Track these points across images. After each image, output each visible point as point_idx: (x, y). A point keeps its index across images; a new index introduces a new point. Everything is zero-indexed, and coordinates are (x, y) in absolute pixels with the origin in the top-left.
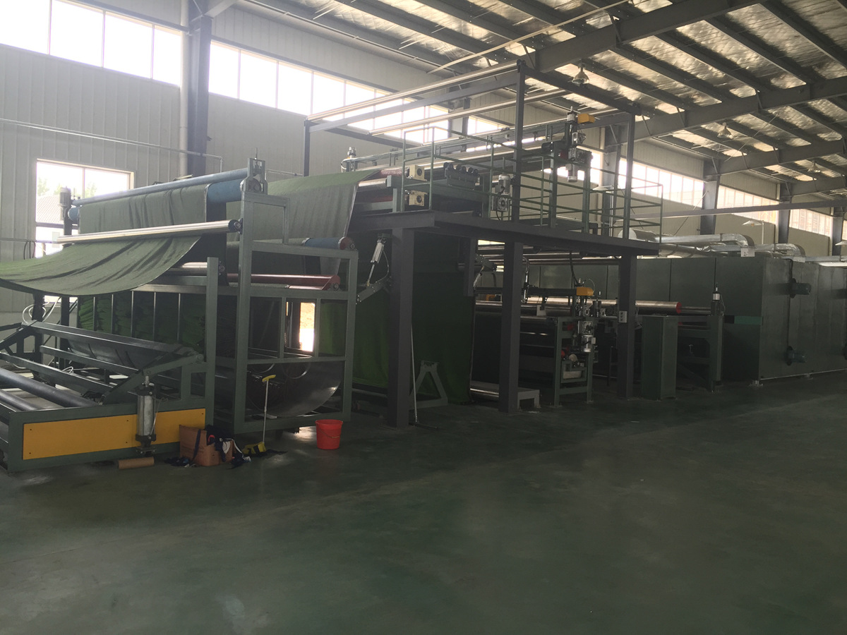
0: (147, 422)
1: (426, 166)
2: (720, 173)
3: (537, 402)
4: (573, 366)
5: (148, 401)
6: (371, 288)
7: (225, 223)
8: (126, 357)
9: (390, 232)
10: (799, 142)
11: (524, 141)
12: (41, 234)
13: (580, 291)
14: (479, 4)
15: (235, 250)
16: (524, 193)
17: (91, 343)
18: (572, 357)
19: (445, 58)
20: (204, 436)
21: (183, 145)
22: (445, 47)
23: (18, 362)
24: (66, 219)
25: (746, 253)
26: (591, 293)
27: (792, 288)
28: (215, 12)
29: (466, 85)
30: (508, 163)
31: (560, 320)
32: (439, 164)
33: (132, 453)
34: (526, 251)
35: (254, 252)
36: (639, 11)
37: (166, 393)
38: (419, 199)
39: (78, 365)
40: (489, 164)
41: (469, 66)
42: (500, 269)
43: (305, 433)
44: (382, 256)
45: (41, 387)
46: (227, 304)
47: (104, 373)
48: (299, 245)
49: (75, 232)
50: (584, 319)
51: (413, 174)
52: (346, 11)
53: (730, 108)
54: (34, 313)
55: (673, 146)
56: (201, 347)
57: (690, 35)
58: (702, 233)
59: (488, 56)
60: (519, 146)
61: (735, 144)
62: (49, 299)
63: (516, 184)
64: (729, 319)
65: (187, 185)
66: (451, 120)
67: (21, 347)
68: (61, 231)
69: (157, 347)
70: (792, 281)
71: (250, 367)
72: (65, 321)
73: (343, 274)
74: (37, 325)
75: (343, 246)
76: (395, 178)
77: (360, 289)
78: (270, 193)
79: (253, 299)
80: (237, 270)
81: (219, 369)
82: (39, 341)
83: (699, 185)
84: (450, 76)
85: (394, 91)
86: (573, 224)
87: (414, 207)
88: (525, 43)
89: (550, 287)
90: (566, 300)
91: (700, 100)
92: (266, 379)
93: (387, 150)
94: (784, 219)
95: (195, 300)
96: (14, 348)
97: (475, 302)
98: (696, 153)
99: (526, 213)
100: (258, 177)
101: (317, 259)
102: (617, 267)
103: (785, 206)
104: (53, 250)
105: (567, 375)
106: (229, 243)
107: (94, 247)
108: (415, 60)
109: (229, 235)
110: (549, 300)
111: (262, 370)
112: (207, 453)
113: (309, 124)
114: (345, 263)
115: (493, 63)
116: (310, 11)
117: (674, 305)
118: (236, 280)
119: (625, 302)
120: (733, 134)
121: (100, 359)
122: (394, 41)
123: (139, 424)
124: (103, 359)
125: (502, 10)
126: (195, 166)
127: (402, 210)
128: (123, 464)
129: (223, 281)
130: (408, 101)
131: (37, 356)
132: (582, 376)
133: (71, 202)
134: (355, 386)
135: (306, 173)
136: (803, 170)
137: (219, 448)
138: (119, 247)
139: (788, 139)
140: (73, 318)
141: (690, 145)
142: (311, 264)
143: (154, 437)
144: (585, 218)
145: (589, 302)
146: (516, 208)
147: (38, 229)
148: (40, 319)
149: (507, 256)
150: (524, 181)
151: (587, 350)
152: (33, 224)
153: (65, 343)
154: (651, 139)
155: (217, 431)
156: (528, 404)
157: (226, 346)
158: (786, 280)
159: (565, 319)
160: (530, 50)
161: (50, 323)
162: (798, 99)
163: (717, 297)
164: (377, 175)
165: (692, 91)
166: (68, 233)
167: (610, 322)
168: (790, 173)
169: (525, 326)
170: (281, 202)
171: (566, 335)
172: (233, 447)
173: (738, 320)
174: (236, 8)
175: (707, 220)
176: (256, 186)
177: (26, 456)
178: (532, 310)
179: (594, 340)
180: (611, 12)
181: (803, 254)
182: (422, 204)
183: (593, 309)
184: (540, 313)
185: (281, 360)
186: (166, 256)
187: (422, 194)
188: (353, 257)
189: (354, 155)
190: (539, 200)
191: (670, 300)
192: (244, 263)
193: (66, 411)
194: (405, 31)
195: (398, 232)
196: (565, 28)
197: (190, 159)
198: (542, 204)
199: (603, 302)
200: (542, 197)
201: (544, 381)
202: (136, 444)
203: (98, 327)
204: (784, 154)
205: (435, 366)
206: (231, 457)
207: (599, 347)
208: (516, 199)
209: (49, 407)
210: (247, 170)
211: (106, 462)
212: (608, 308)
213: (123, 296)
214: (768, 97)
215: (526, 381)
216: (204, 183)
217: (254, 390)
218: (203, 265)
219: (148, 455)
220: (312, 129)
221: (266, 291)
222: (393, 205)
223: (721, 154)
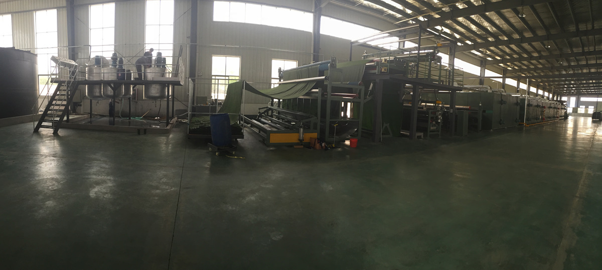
0: (301, 136)
1: (387, 58)
2: (485, 65)
3: (422, 137)
4: (434, 125)
5: (302, 129)
6: (369, 98)
7: (324, 77)
8: (295, 117)
9: (375, 80)
10: (508, 57)
11: (420, 52)
12: (273, 81)
13: (437, 102)
14: (410, 2)
15: (327, 85)
16: (420, 69)
17: (286, 113)
18: (434, 123)
19: (399, 19)
20: (317, 141)
21: (312, 52)
22: (399, 16)
23: (267, 117)
24: (279, 76)
25: (489, 91)
26: (441, 103)
27: (502, 102)
28: (323, 6)
29: (405, 30)
30: (415, 59)
31: (431, 111)
32: (392, 58)
33: (297, 144)
34: (420, 88)
35: (332, 87)
36: (458, 8)
37: (307, 128)
38: (385, 70)
39: (283, 119)
40: (408, 59)
41: (406, 24)
42: (412, 93)
43: (347, 143)
44: (372, 88)
45: (273, 125)
46: (324, 102)
47: (289, 122)
48: (347, 84)
49: (282, 80)
50: (439, 111)
51: (383, 61)
52: (366, 3)
53: (487, 45)
54: (271, 104)
55: (471, 55)
56: (316, 115)
57: (474, 19)
58: (480, 85)
59: (412, 20)
60: (419, 53)
61: (489, 56)
62: (275, 100)
63: (417, 66)
64: (484, 111)
65: (313, 65)
66: (399, 42)
67: (268, 114)
68: (278, 80)
69: (304, 114)
70: (502, 100)
71: (330, 122)
72: (279, 106)
73: (360, 94)
74: (272, 107)
75: (360, 84)
76: (377, 62)
77: (365, 98)
78: (337, 67)
79: (332, 101)
80: (327, 92)
81: (321, 122)
82: (272, 112)
83: (479, 68)
84: (400, 27)
85: (382, 31)
86: (436, 80)
87: (384, 72)
88: (424, 17)
89: (430, 100)
90: (433, 105)
91: (479, 41)
92: (335, 125)
93: (376, 52)
94: (504, 81)
95: (315, 101)
96: (266, 113)
97: (403, 104)
98: (478, 58)
99: (420, 76)
100: (334, 63)
101: (352, 88)
102: (449, 95)
103: (504, 78)
104: (277, 86)
105: (432, 128)
106: (325, 83)
107: (288, 85)
108: (388, 19)
109: (325, 81)
110: (427, 104)
111: (334, 123)
112: (318, 145)
113: (352, 43)
114: (360, 90)
115: (414, 22)
116: (354, 3)
117: (469, 107)
118: (326, 95)
119: (452, 106)
120: (488, 53)
121: (288, 118)
122: (382, 12)
123: (300, 136)
124: (289, 118)
125: (417, 4)
126: (316, 59)
127: (379, 73)
128: (295, 147)
129: (323, 95)
130: (387, 35)
131: (272, 116)
132: (437, 129)
133: (281, 71)
134: (362, 129)
135: (350, 60)
136: (509, 66)
137: (321, 145)
138: (294, 85)
139: (505, 56)
140: (281, 106)
141: (476, 55)
142: (350, 90)
143: (303, 140)
144: (440, 78)
145: (440, 105)
146: (417, 74)
147: (272, 80)
148: (273, 106)
149: (414, 90)
150: (420, 65)
151: (439, 121)
152: (271, 78)
153: (279, 113)
154: (464, 52)
155: (321, 139)
156: (419, 137)
157: (323, 115)
158: (500, 100)
159: (432, 111)
160: (426, 19)
161: (275, 107)
162: (507, 44)
163: (480, 105)
164: (372, 61)
165: (476, 37)
166: (280, 81)
167: (447, 112)
168: (506, 67)
169: (419, 112)
170: (340, 70)
171: (432, 116)
172: (325, 145)
173: (486, 112)
174: (330, 4)
175: (482, 80)
176: (333, 66)
177: (271, 142)
178: (422, 108)
179: (441, 118)
180: (450, 7)
181: (505, 92)
182: (386, 71)
183: (442, 108)
184: (424, 108)
185: (339, 120)
186: (307, 88)
187: (386, 68)
188: (363, 88)
189: (366, 53)
190: (424, 72)
191: (467, 106)
192: (329, 90)
193: (279, 131)
194: (385, 9)
195: (377, 81)
196: (437, 14)
197: (314, 56)
198: (425, 73)
199: (445, 106)
200: (425, 71)
201: (424, 130)
202: (299, 142)
203: (288, 109)
204: (504, 61)
205: (388, 124)
206: (324, 148)
207: (443, 120)
208: (418, 71)
209: (276, 130)
210: (330, 60)
211: (290, 146)
212: (446, 108)
213: (295, 99)
214: (498, 42)
215: (419, 130)
216: (318, 64)
217: (331, 128)
218: (317, 90)
219: (302, 145)
220: (353, 45)
221: (336, 99)
222: (376, 71)
223: (486, 59)
